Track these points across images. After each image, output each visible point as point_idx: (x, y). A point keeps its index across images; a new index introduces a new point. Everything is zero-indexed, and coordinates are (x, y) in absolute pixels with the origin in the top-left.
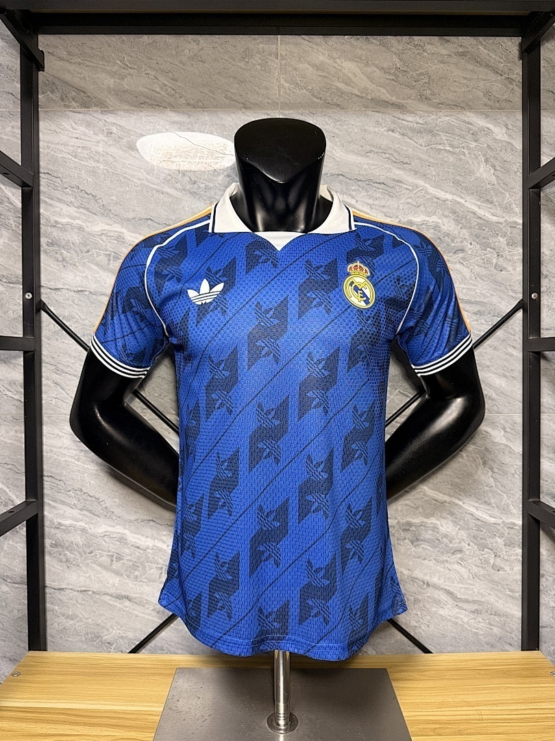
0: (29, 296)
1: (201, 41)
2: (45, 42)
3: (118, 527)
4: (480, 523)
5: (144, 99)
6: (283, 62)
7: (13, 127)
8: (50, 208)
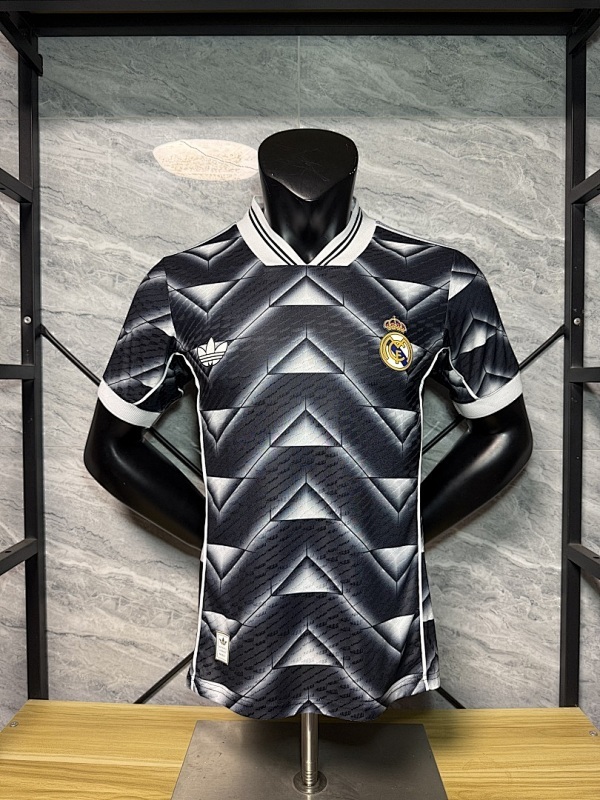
0: (28, 320)
1: (214, 43)
2: (46, 45)
3: (124, 568)
4: (515, 568)
5: (151, 107)
6: (303, 66)
7: (11, 137)
8: (51, 225)
